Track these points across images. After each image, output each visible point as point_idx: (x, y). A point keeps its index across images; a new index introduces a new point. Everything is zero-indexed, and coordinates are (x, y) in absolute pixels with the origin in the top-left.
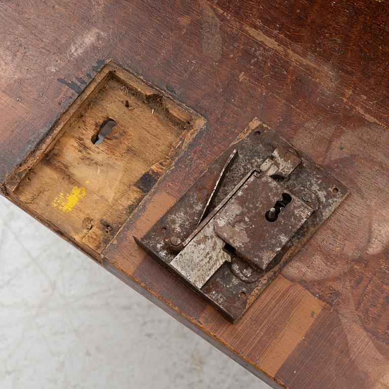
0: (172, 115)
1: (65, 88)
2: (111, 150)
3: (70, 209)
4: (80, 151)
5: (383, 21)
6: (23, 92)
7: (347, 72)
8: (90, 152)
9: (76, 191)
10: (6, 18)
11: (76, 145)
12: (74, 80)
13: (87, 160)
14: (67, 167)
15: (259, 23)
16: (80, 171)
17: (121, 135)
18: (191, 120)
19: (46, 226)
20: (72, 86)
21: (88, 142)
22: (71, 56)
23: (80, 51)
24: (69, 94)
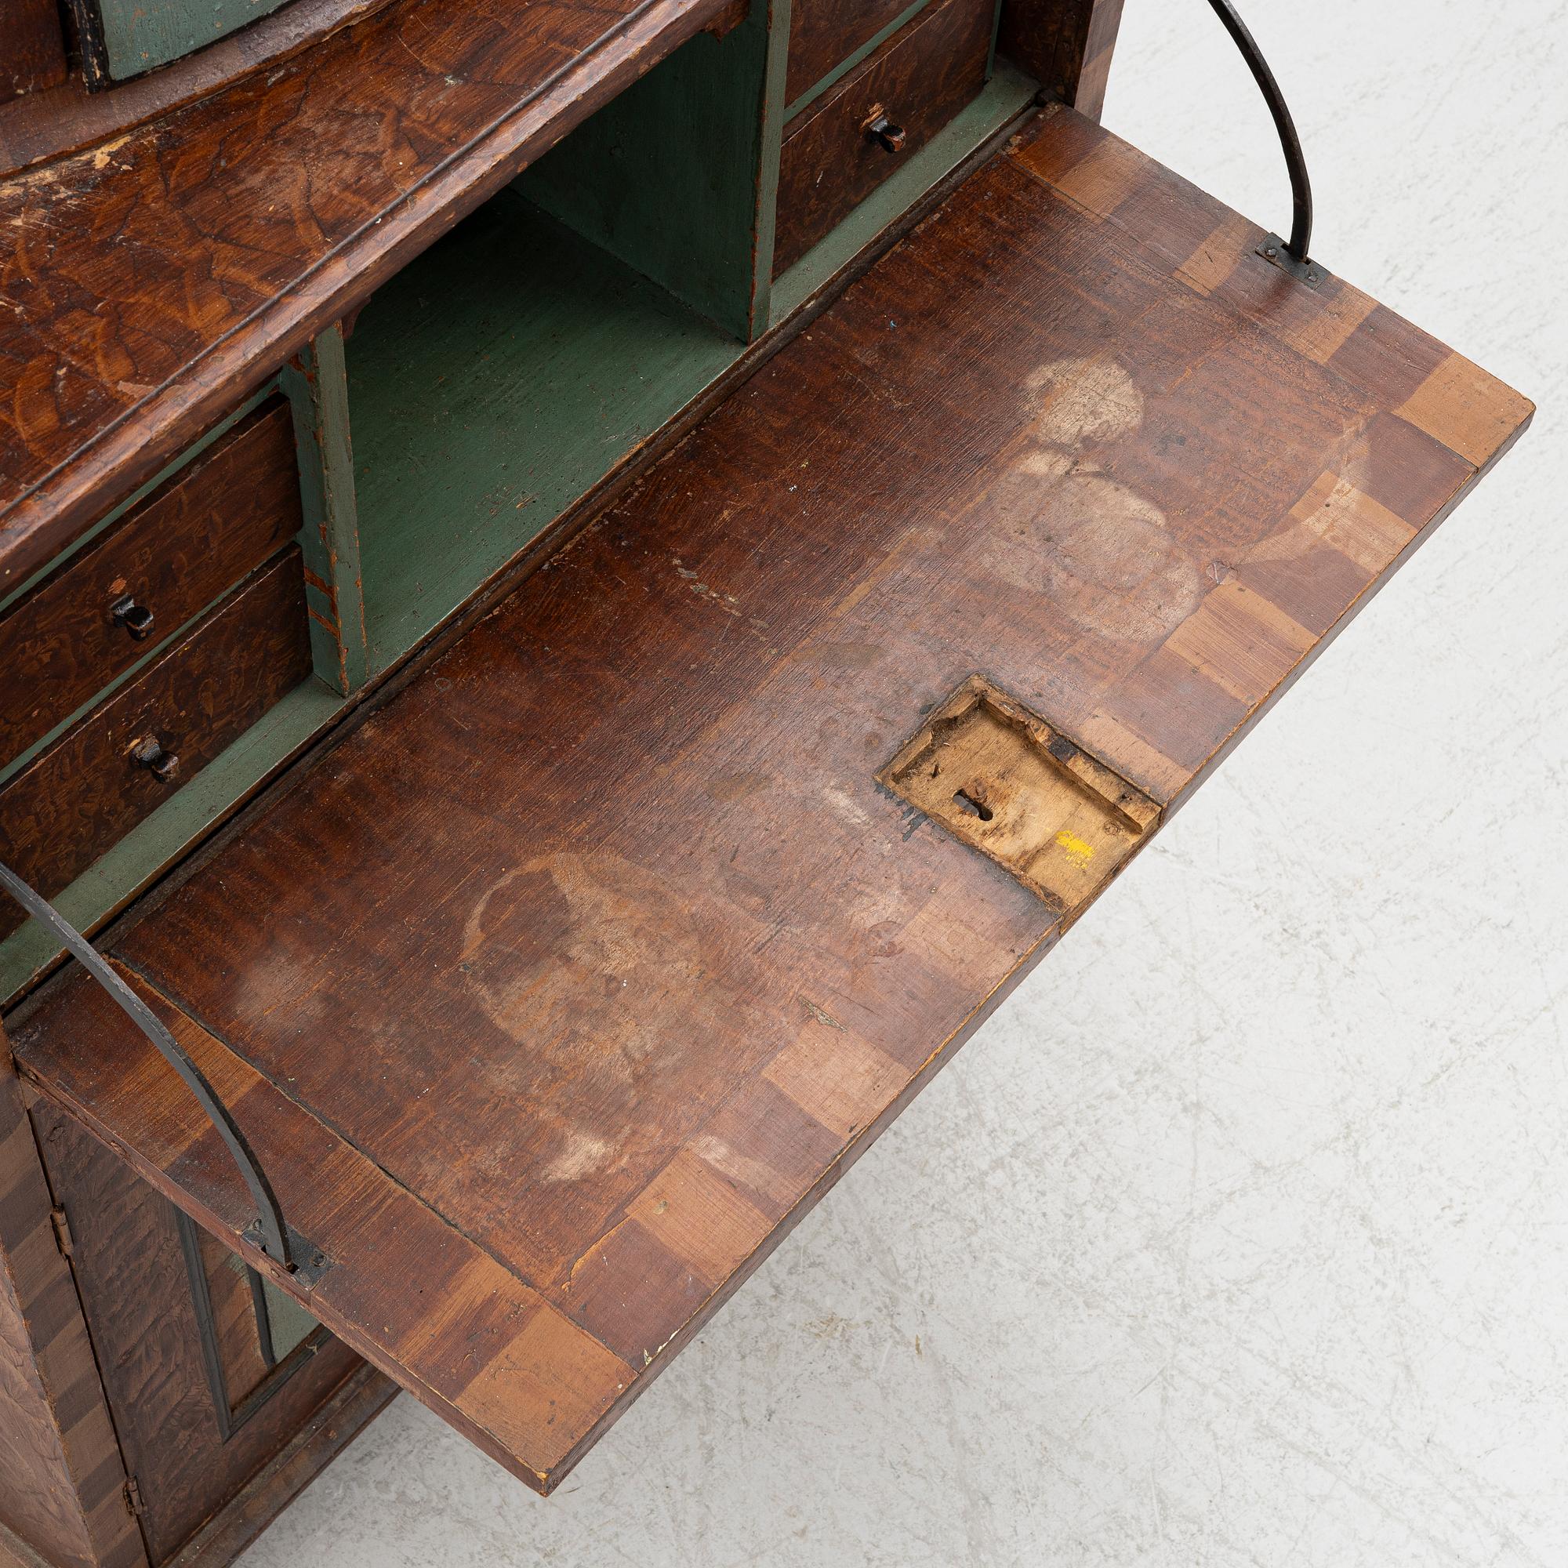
0: (963, 713)
1: (917, 833)
2: (1003, 798)
3: (1090, 848)
4: (1002, 835)
5: (839, 464)
6: (921, 885)
7: (915, 512)
8: (1003, 824)
9: (1063, 841)
10: (798, 903)
11: (992, 840)
12: (905, 822)
13: (1016, 827)
14: (1025, 853)
15: (831, 600)
16: (1033, 837)
17: (980, 784)
18: (973, 691)
19: (1106, 888)
20: (914, 825)
21: (988, 825)
22: (865, 823)
23: (859, 812)
24: (928, 829)
